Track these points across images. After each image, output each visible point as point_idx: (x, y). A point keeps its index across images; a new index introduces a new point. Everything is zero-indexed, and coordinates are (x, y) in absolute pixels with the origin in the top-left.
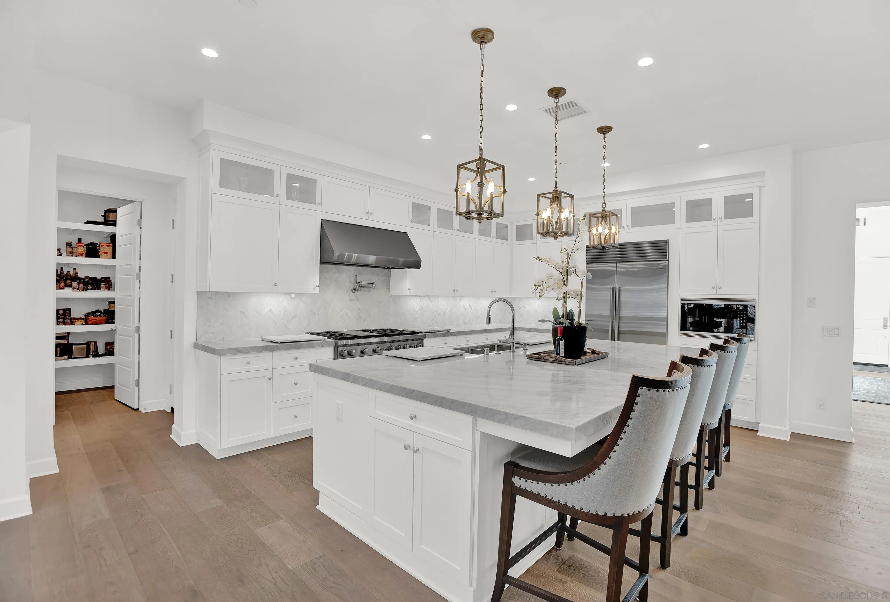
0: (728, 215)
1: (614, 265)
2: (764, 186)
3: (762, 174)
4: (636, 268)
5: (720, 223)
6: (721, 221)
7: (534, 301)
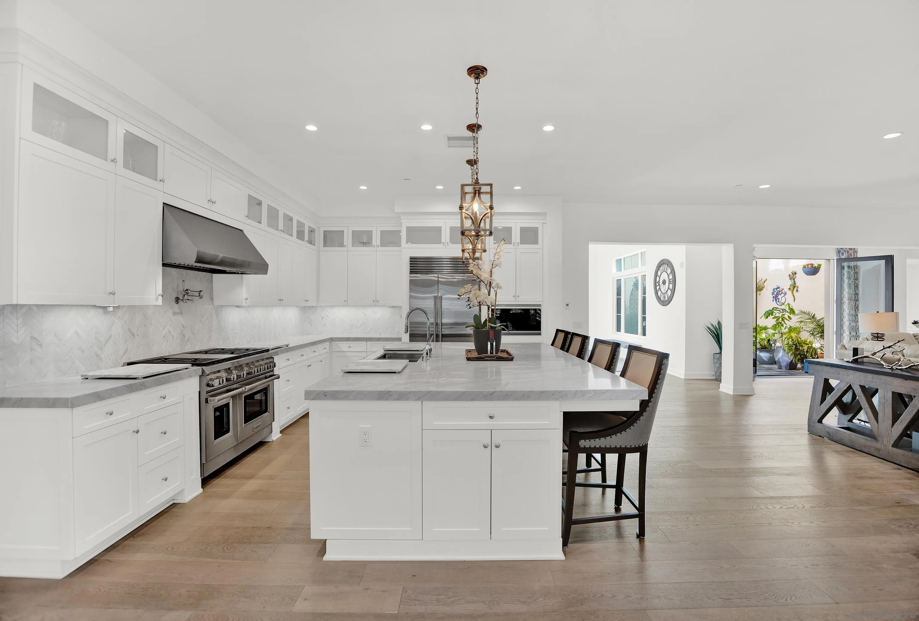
0: (523, 241)
1: (437, 275)
2: (546, 223)
3: (545, 214)
4: (455, 278)
5: (517, 247)
6: (518, 246)
7: (339, 309)
